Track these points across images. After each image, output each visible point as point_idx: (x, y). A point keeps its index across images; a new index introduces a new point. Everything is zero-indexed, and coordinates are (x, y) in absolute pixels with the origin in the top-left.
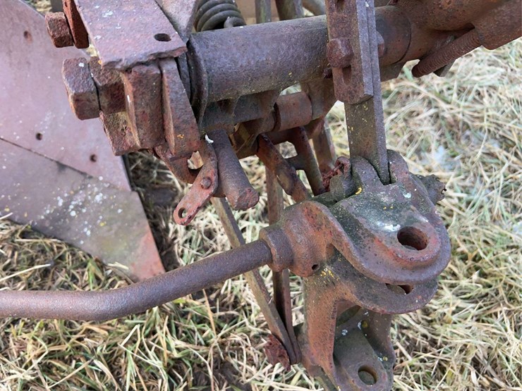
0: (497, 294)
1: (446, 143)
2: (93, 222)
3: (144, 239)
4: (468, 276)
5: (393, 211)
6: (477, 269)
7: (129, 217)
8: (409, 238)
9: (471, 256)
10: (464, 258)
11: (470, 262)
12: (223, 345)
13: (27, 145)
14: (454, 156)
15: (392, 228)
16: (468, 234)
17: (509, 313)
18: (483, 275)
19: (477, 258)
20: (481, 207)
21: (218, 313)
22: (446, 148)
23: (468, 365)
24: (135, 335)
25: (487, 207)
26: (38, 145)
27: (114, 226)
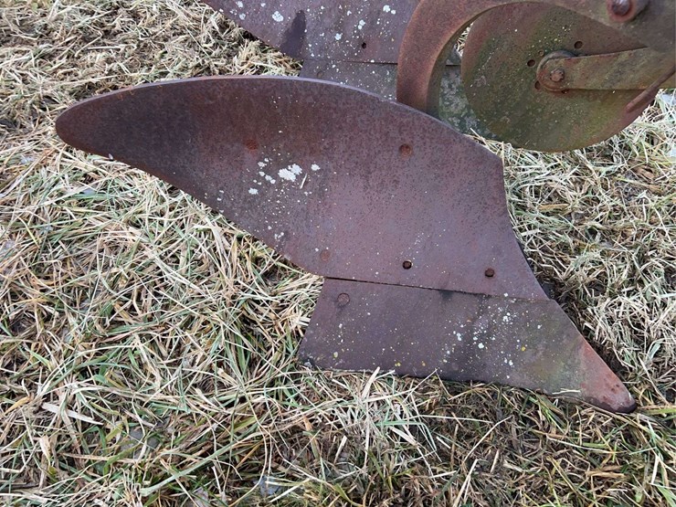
2: (511, 349)
7: (554, 331)
13: (394, 280)
26: (407, 276)
27: (540, 347)
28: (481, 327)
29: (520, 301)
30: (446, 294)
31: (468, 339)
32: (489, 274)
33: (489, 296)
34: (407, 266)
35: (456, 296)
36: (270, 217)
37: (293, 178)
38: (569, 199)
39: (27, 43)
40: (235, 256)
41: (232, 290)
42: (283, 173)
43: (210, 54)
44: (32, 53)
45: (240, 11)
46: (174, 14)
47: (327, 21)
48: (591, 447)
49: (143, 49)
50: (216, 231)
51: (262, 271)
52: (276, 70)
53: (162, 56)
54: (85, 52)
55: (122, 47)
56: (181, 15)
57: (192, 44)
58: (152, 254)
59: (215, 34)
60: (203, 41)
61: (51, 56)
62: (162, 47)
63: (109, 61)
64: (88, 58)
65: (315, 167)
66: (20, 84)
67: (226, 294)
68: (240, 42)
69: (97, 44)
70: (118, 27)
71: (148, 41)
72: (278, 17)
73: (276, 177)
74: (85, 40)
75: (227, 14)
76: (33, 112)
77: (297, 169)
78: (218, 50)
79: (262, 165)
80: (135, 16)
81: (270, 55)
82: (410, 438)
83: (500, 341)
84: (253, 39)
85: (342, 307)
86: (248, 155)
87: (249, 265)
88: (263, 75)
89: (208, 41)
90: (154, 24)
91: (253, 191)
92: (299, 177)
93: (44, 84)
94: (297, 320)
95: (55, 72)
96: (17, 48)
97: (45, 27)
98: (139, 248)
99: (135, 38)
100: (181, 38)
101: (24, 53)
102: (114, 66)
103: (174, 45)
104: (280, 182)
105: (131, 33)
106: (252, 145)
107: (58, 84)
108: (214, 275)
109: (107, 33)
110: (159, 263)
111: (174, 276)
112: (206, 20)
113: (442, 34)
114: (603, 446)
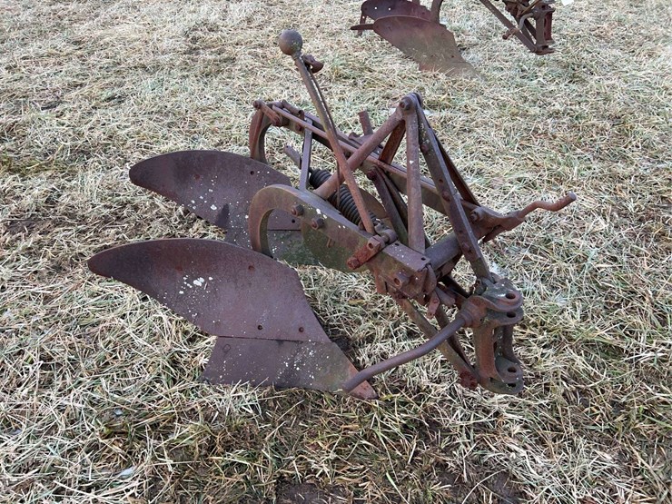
0: (561, 339)
1: (495, 260)
2: (313, 370)
3: (349, 369)
4: (541, 334)
5: (502, 291)
6: (544, 329)
7: (335, 359)
8: (509, 296)
9: (538, 323)
10: (536, 326)
11: (539, 327)
12: (426, 410)
13: (254, 336)
14: (504, 267)
15: (503, 295)
16: (532, 311)
17: (571, 347)
18: (549, 331)
19: (542, 324)
20: (533, 293)
21: (413, 397)
22: (497, 263)
23: (560, 380)
24: (376, 421)
25: (536, 292)
26: (261, 334)
27: (328, 368)
28: (298, 359)
29: (318, 343)
30: (280, 342)
31: (291, 365)
32: (301, 330)
33: (302, 342)
34: (260, 328)
35: (285, 343)
36: (190, 306)
37: (200, 285)
38: (365, 297)
39: (72, 225)
40: (174, 331)
41: (169, 347)
42: (195, 282)
43: (176, 227)
44: (74, 230)
45: (193, 205)
46: (158, 207)
47: (240, 208)
48: (346, 415)
49: (138, 226)
50: (165, 318)
51: (188, 337)
52: (212, 234)
53: (148, 230)
54: (104, 229)
55: (126, 225)
56: (162, 207)
57: (166, 223)
58: (128, 331)
59: (180, 216)
60: (173, 220)
61: (84, 232)
62: (149, 224)
63: (118, 233)
64: (106, 232)
65: (211, 279)
66: (66, 247)
67: (166, 349)
68: (195, 220)
69: (112, 224)
70: (125, 215)
71: (142, 222)
72: (214, 208)
73: (192, 284)
74: (106, 222)
75: (186, 206)
76: (72, 262)
77: (202, 280)
78: (181, 226)
79: (185, 278)
80: (136, 208)
81: (212, 227)
82: (251, 411)
83: (308, 365)
84: (201, 219)
85: (226, 352)
86: (178, 275)
87: (180, 334)
88: (206, 238)
89: (176, 220)
90: (146, 213)
91: (181, 292)
92: (203, 284)
93: (79, 247)
94: (202, 360)
95: (86, 240)
96: (65, 228)
97: (83, 216)
98: (123, 328)
99: (135, 220)
100: (160, 219)
101: (69, 230)
102: (120, 236)
103: (156, 223)
104: (195, 287)
105: (133, 217)
106: (180, 269)
107: (87, 247)
108: (161, 340)
109: (118, 218)
110: (132, 335)
111: (140, 341)
112: (176, 209)
113: (259, 219)
114: (353, 415)
